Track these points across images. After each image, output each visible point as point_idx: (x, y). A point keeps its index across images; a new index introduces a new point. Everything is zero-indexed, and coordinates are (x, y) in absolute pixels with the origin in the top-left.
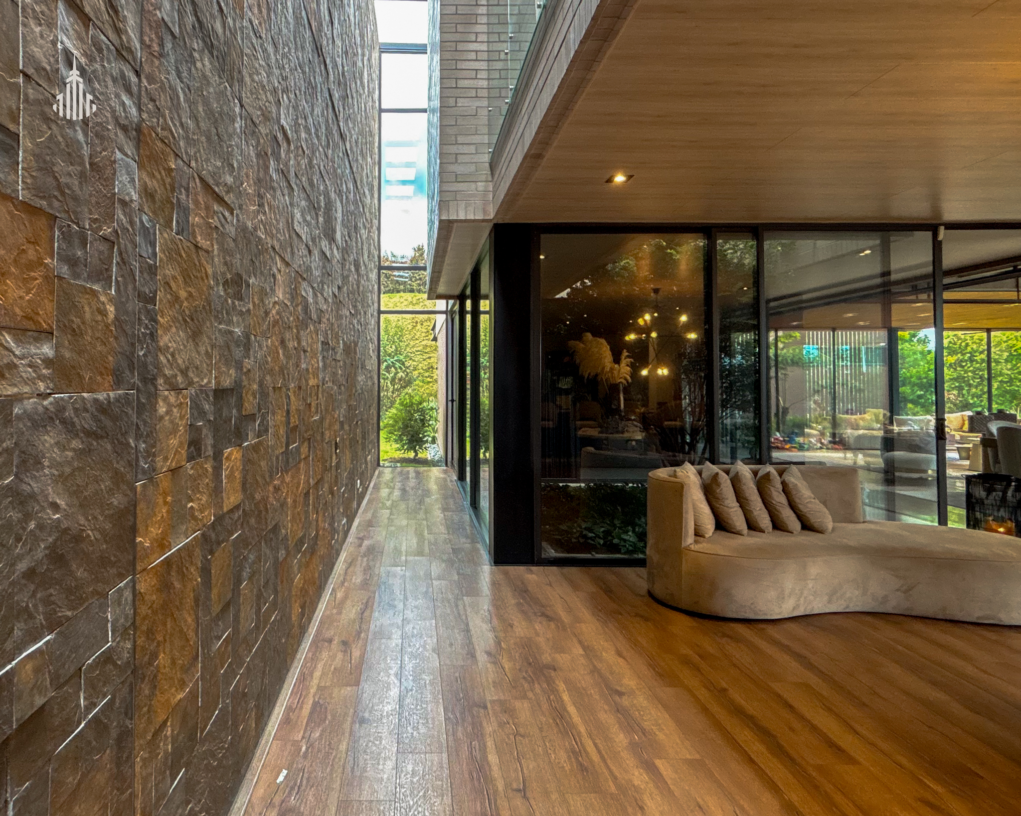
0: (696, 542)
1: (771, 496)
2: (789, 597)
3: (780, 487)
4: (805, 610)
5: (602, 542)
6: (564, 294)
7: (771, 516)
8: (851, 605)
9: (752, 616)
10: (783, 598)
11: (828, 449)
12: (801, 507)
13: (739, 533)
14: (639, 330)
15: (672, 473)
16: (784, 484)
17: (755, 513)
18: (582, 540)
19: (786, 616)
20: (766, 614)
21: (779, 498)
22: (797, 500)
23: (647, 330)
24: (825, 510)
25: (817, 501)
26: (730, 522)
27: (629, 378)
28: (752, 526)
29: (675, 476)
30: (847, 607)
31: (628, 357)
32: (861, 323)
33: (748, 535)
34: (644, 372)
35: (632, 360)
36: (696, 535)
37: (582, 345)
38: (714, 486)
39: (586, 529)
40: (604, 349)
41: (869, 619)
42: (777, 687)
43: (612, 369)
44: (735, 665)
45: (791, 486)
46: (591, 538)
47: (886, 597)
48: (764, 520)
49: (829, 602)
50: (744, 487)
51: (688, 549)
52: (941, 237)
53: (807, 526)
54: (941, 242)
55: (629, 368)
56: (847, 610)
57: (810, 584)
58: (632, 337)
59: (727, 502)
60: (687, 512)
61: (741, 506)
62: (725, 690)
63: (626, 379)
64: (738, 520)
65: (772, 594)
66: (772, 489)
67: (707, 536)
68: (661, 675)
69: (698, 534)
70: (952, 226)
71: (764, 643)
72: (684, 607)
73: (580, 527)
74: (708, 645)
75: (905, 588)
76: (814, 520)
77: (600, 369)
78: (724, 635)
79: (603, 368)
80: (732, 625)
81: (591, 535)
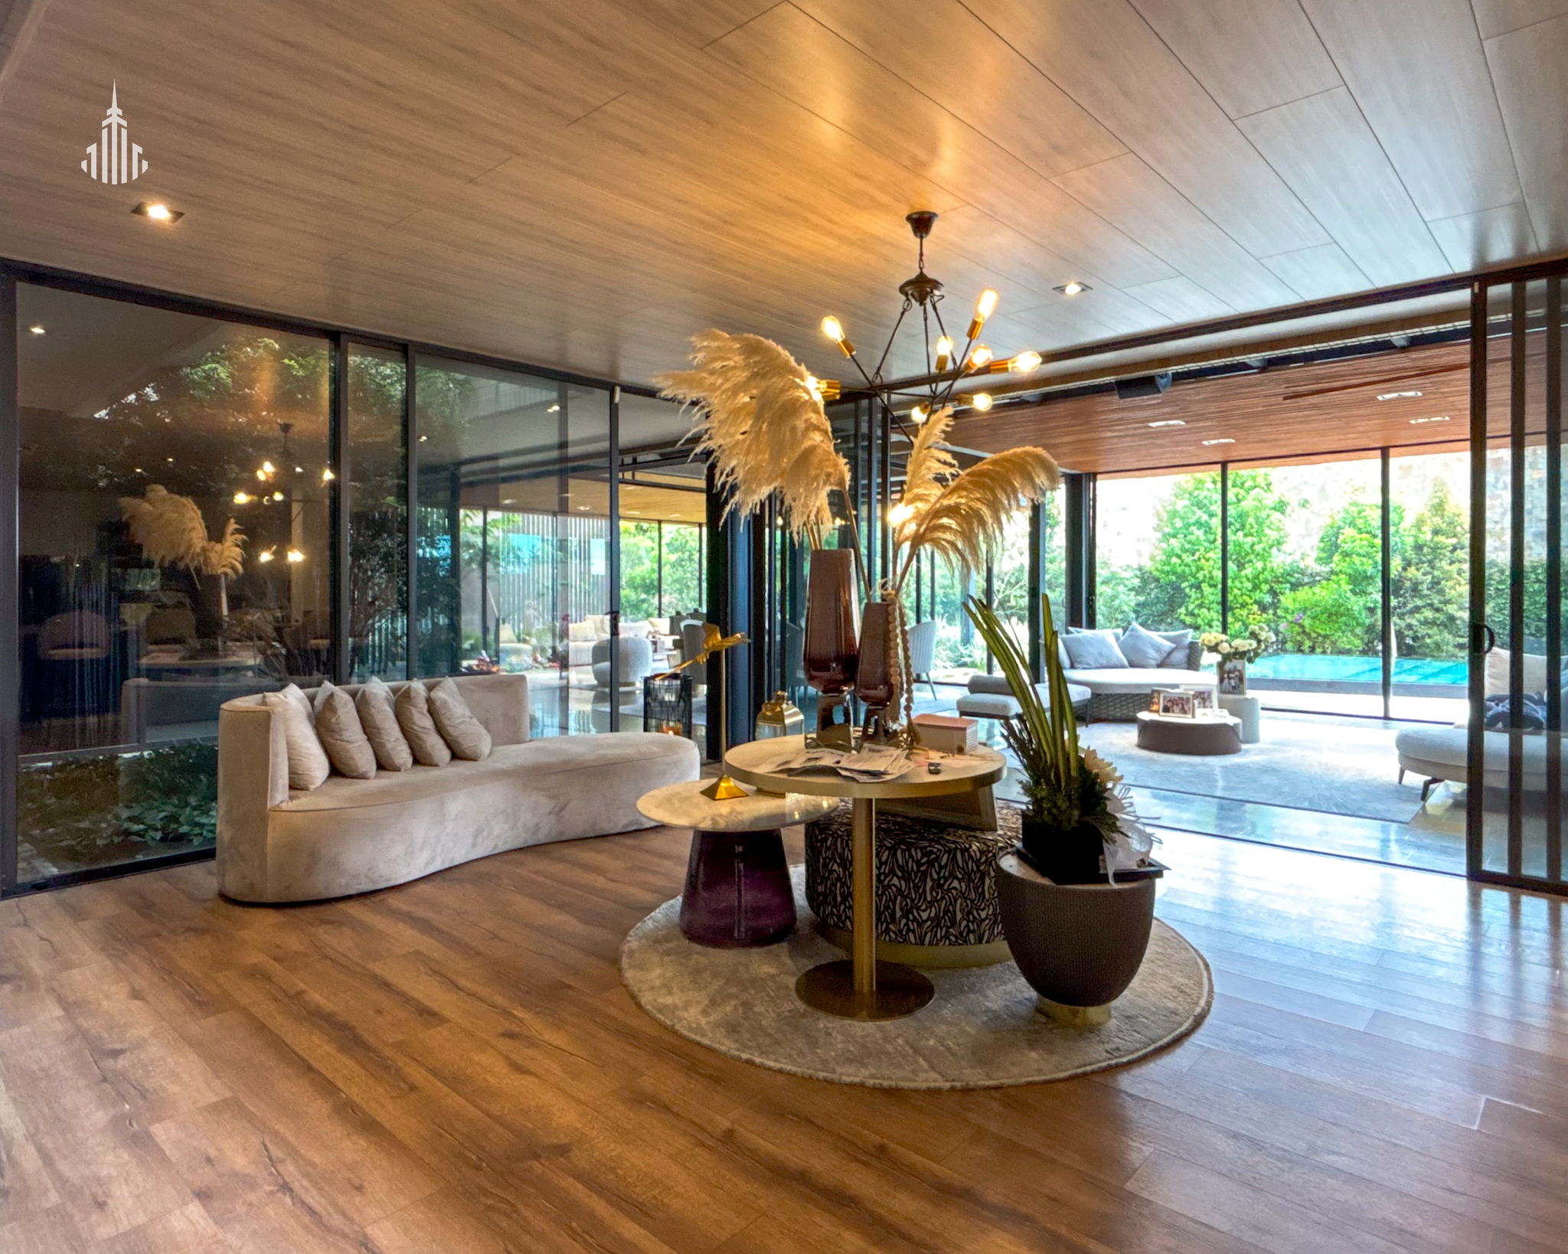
0: (291, 798)
1: (411, 719)
2: (422, 849)
3: (425, 707)
4: (443, 862)
5: (158, 835)
6: (102, 414)
7: (411, 747)
8: (500, 844)
9: (370, 887)
10: (413, 852)
11: (545, 668)
12: (451, 730)
13: (363, 777)
14: (254, 488)
15: (260, 701)
16: (429, 701)
17: (389, 746)
18: (116, 840)
19: (417, 876)
20: (388, 880)
21: (423, 721)
22: (446, 722)
23: (268, 489)
24: (484, 731)
25: (475, 720)
26: (351, 763)
27: (239, 567)
28: (383, 765)
29: (264, 703)
30: (496, 847)
31: (237, 531)
32: (582, 508)
33: (376, 777)
34: (265, 557)
35: (245, 537)
36: (291, 787)
37: (147, 507)
38: (328, 714)
39: (130, 819)
40: (192, 518)
41: (522, 856)
42: (377, 968)
43: (204, 549)
44: (326, 957)
45: (438, 703)
46: (138, 834)
47: (537, 824)
48: (402, 753)
49: (474, 845)
50: (373, 711)
51: (277, 810)
52: (617, 399)
53: (457, 755)
54: (617, 405)
55: (238, 550)
56: (496, 851)
57: (450, 827)
58: (241, 498)
59: (346, 735)
60: (276, 755)
61: (369, 739)
62: (301, 993)
63: (233, 568)
64: (363, 756)
65: (398, 850)
66: (412, 708)
67: (312, 787)
68: (200, 1004)
69: (296, 785)
70: (627, 389)
71: (379, 918)
72: (269, 897)
73: (117, 817)
74: (294, 942)
75: (557, 809)
76: (467, 744)
77: (182, 549)
78: (324, 922)
79: (189, 548)
80: (341, 906)
81: (136, 827)
